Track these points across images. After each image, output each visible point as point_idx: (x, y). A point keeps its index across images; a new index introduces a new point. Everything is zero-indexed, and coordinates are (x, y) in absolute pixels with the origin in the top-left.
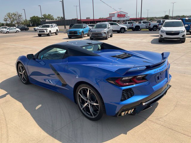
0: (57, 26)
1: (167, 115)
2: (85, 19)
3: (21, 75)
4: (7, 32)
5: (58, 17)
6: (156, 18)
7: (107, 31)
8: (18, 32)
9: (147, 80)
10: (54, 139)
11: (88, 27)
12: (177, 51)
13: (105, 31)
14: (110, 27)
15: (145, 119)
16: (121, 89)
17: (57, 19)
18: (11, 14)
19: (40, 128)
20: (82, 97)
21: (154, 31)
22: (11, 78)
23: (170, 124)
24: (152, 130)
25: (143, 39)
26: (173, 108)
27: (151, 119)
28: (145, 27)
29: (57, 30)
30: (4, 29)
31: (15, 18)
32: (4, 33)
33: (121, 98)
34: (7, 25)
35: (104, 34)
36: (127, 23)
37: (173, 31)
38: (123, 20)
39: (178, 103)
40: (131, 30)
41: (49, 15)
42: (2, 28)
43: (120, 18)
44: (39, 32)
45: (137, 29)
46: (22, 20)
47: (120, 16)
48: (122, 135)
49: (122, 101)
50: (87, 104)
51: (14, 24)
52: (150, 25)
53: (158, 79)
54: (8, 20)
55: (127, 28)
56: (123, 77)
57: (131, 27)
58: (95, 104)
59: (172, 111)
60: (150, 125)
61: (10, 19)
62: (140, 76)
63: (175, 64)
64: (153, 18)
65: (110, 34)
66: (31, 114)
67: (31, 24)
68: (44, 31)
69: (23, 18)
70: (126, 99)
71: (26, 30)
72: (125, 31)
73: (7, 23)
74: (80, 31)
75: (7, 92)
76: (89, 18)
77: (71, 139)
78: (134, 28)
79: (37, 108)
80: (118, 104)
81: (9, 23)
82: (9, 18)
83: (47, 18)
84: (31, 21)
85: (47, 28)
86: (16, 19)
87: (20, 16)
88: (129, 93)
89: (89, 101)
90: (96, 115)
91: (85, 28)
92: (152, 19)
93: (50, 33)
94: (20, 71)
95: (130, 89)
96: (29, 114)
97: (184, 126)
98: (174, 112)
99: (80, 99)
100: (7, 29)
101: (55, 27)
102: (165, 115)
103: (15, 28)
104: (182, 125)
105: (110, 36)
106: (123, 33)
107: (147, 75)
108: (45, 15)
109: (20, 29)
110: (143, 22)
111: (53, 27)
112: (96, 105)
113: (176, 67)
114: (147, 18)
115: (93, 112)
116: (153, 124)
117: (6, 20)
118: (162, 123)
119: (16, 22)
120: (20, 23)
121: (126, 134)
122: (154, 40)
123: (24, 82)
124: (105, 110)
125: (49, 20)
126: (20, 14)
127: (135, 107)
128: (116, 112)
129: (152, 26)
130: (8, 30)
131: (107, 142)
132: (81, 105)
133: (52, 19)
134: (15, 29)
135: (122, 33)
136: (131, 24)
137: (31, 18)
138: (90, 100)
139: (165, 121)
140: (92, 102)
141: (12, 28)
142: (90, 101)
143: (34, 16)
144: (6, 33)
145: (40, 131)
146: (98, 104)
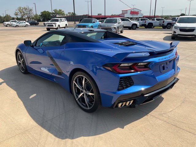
0: (66, 21)
1: (172, 110)
2: (97, 15)
3: (20, 64)
4: (17, 26)
5: (69, 13)
6: (171, 16)
7: (117, 26)
8: (27, 26)
9: (149, 68)
10: (43, 129)
11: (98, 22)
12: (190, 48)
13: (115, 26)
14: (120, 22)
15: (147, 114)
16: (118, 76)
17: (68, 15)
18: (21, 8)
19: (30, 117)
20: (77, 86)
21: (168, 28)
22: (10, 67)
23: (174, 120)
24: (153, 126)
25: (155, 36)
26: (180, 104)
27: (153, 115)
28: (158, 24)
29: (66, 25)
30: (14, 23)
31: (25, 12)
32: (13, 27)
33: (118, 87)
34: (18, 19)
35: (114, 29)
36: (140, 20)
37: (188, 27)
38: (136, 18)
39: (186, 99)
40: (144, 27)
41: (60, 10)
42: (12, 22)
43: (133, 15)
44: (48, 26)
45: (150, 26)
46: (32, 15)
47: (132, 13)
48: (119, 129)
49: (119, 90)
50: (82, 94)
51: (24, 19)
52: (163, 23)
53: (164, 69)
54: (19, 14)
55: (139, 24)
56: (121, 63)
57: (143, 24)
58: (90, 94)
59: (178, 107)
60: (152, 121)
61: (21, 13)
62: (142, 64)
63: (187, 61)
64: (169, 16)
65: (120, 30)
66: (23, 103)
67: (41, 19)
68: (53, 26)
69: (34, 13)
70: (125, 89)
71: (36, 25)
72: (137, 27)
73: (17, 18)
74: (89, 26)
75: (3, 81)
76: (101, 14)
77: (61, 130)
78: (147, 25)
79: (31, 97)
80: (115, 93)
81: (20, 17)
82: (19, 13)
83: (58, 14)
84: (41, 16)
85: (56, 22)
86: (27, 14)
87: (31, 10)
88: (128, 82)
89: (84, 91)
90: (91, 106)
91: (94, 22)
92: (167, 17)
93: (59, 27)
94: (19, 60)
95: (129, 77)
96: (22, 102)
97: (190, 123)
98: (181, 108)
99: (76, 88)
100: (16, 23)
101: (64, 21)
102: (170, 110)
103: (24, 21)
104: (188, 123)
105: (120, 32)
106: (135, 29)
107: (149, 63)
108: (55, 10)
109: (30, 23)
110: (156, 19)
111: (62, 21)
112: (92, 95)
113: (188, 63)
114: (162, 17)
115: (88, 103)
116: (155, 119)
117: (16, 15)
118: (165, 119)
119: (26, 17)
120: (31, 17)
121: (123, 128)
122: (167, 37)
123: (23, 72)
124: (101, 101)
125: (60, 15)
126: (31, 9)
127: (134, 99)
128: (113, 103)
129: (165, 24)
130: (18, 24)
131: (100, 135)
132: (77, 95)
133: (63, 15)
134: (25, 23)
135: (133, 29)
136: (144, 21)
137: (41, 13)
138: (85, 89)
139: (169, 117)
140: (87, 91)
141: (21, 21)
142: (86, 91)
143: (45, 11)
144: (15, 27)
145: (29, 120)
146: (93, 93)
